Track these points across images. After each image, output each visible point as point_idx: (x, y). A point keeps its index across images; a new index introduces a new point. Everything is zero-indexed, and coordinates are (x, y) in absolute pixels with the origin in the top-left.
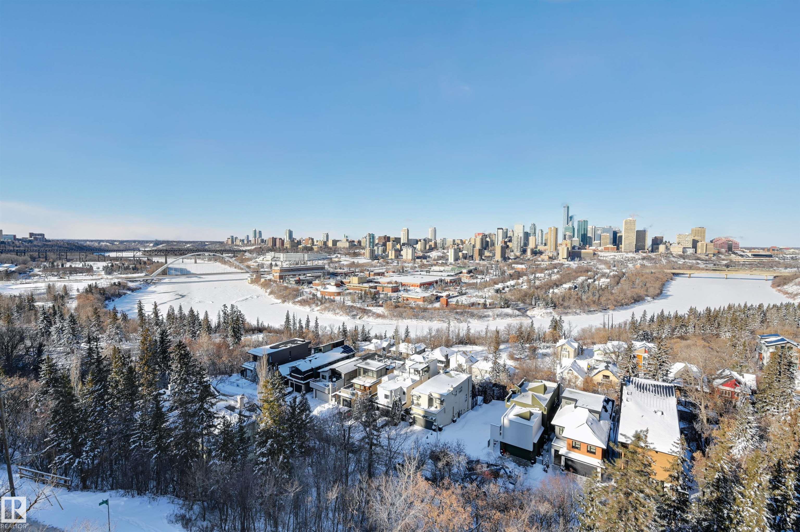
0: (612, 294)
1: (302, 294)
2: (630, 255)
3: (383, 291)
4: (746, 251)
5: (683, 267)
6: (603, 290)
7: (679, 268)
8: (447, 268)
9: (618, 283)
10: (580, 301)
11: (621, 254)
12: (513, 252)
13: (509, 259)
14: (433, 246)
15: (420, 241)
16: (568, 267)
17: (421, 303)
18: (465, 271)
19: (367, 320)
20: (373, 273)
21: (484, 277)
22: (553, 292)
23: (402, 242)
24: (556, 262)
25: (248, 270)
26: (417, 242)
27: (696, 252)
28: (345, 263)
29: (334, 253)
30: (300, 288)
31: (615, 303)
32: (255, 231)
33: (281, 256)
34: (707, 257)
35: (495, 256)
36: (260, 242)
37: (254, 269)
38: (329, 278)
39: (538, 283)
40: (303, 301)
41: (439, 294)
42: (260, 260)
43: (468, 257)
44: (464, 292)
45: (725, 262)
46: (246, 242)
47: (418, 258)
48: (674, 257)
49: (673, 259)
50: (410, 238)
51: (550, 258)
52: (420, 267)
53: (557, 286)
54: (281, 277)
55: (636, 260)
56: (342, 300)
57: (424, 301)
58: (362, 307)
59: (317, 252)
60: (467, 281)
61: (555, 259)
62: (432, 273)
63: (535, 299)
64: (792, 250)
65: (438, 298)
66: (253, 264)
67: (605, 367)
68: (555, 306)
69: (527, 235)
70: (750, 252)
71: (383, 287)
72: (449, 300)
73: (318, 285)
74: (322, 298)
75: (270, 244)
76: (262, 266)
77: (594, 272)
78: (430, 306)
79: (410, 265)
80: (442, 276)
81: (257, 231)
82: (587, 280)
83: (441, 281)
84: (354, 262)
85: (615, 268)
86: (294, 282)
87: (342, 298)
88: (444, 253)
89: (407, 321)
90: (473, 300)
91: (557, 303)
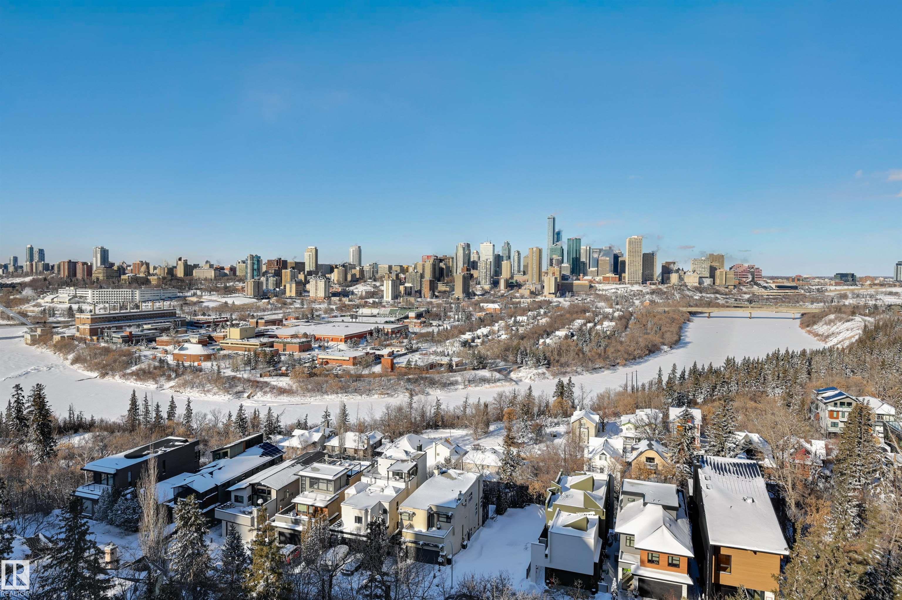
0: (621, 343)
1: (138, 361)
2: (636, 288)
3: (284, 350)
4: (769, 281)
5: (701, 303)
6: (609, 337)
7: (696, 306)
8: (382, 311)
9: (626, 327)
10: (581, 355)
11: (624, 286)
12: (479, 284)
13: (475, 295)
14: (358, 276)
15: (336, 267)
16: (557, 306)
17: (351, 368)
18: (412, 314)
19: (262, 399)
20: (263, 321)
21: (441, 323)
22: (545, 342)
23: (307, 269)
24: (539, 298)
25: (24, 320)
26: (331, 269)
27: (714, 283)
28: (211, 305)
29: (190, 289)
30: (134, 349)
31: (626, 356)
32: (31, 249)
33: (89, 294)
34: (727, 290)
35: (453, 290)
36: (40, 268)
37: (34, 317)
38: (186, 332)
39: (521, 330)
40: (141, 373)
41: (377, 352)
42: (46, 301)
43: (413, 292)
44: (415, 346)
45: (747, 296)
46: (11, 269)
47: (335, 294)
48: (689, 289)
49: (688, 293)
50: (320, 262)
51: (532, 293)
52: (339, 309)
53: (548, 335)
54: (93, 332)
55: (643, 295)
56: (215, 368)
57: (354, 364)
58: (252, 378)
59: (157, 286)
60: (417, 330)
61: (539, 294)
62: (360, 319)
63: (521, 353)
64: (817, 280)
65: (378, 359)
66: (32, 309)
67: (648, 445)
68: (549, 365)
69: (498, 259)
70: (774, 282)
71: (285, 344)
72: (395, 361)
73: (167, 343)
74: (178, 365)
75: (64, 273)
76: (52, 312)
77: (593, 312)
78: (366, 372)
79: (324, 306)
80: (376, 323)
81: (36, 250)
82: (585, 324)
83: (378, 331)
84: (226, 303)
85: (619, 307)
86: (121, 340)
87: (215, 363)
88: (375, 287)
89: (330, 397)
90: (433, 359)
91: (552, 358)
